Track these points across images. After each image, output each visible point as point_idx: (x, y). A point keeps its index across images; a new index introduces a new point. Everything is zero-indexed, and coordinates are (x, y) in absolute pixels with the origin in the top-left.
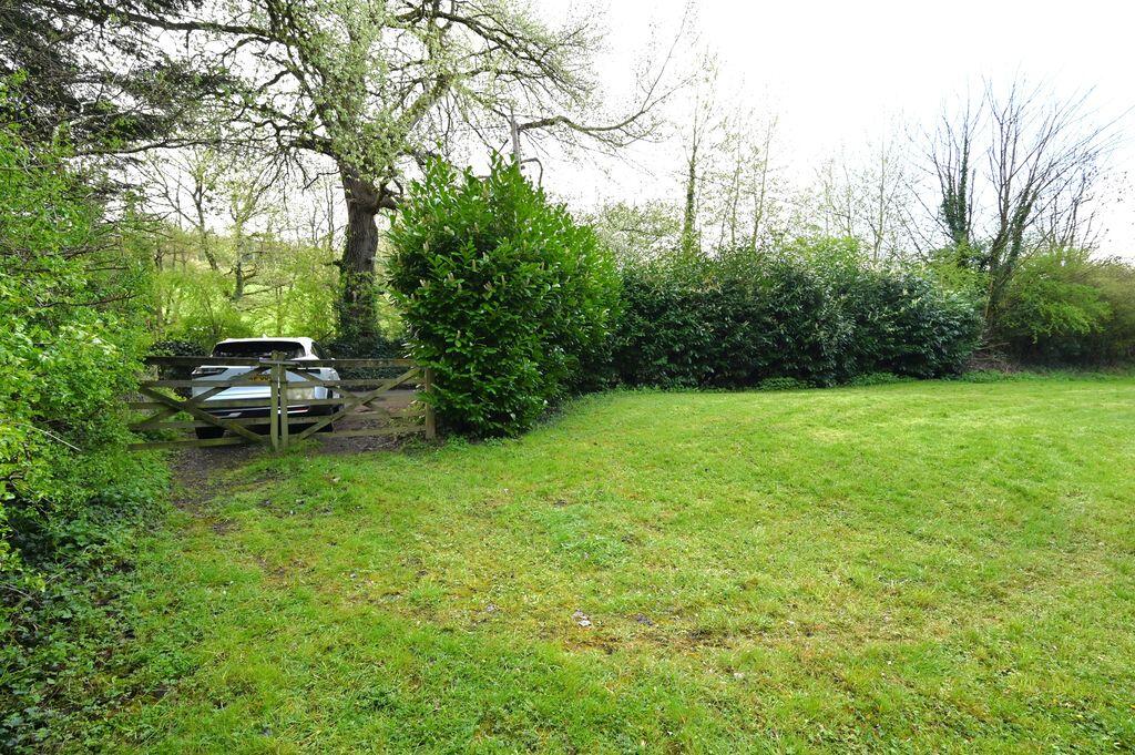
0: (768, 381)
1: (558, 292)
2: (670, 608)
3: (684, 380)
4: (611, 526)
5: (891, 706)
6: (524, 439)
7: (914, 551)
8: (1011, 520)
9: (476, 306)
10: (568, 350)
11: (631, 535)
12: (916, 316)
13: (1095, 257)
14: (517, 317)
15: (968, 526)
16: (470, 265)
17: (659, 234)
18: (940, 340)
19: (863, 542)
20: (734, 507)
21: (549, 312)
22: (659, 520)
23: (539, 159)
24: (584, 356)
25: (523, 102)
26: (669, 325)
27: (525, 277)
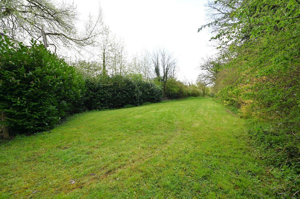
0: (126, 106)
1: (62, 85)
2: (101, 168)
3: (105, 107)
4: (83, 151)
5: (149, 172)
6: (52, 131)
7: (153, 138)
8: (168, 128)
9: (27, 89)
10: (67, 102)
11: (89, 152)
12: (152, 90)
13: (177, 80)
14: (46, 92)
15: (162, 130)
16: (23, 75)
17: (96, 70)
18: (157, 95)
19: (144, 138)
20: (117, 137)
21: (59, 91)
22: (98, 145)
23: (55, 44)
24: (74, 103)
25: (47, 26)
26: (100, 94)
27: (48, 80)
